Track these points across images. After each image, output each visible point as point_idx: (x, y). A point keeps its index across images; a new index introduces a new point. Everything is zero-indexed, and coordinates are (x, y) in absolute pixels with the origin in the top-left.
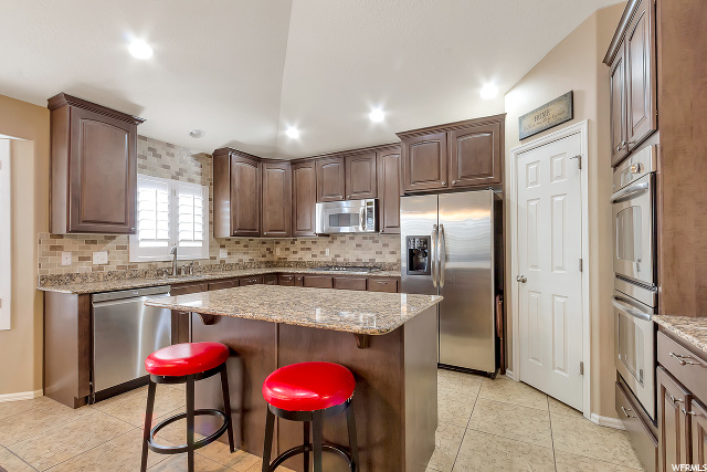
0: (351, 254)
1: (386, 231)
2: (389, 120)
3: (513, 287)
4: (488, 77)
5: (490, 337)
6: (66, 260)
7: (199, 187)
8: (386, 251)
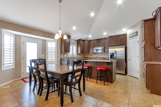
0: (99, 56)
1: (106, 52)
2: (107, 34)
3: (128, 61)
4: (124, 28)
5: (124, 70)
6: (62, 56)
7: (75, 45)
8: (106, 55)
